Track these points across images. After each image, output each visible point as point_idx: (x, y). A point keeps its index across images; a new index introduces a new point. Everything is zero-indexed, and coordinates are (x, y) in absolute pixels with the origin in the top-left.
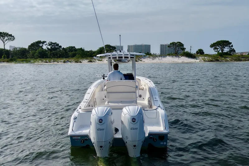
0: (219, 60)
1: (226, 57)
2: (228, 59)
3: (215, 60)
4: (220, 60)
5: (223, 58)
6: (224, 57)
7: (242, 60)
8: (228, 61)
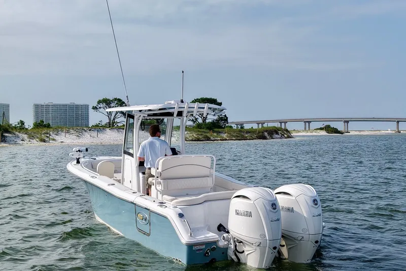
0: (210, 138)
1: (220, 132)
2: (225, 136)
3: (204, 138)
4: (212, 138)
5: (215, 134)
6: (216, 132)
7: (246, 137)
8: (226, 140)
